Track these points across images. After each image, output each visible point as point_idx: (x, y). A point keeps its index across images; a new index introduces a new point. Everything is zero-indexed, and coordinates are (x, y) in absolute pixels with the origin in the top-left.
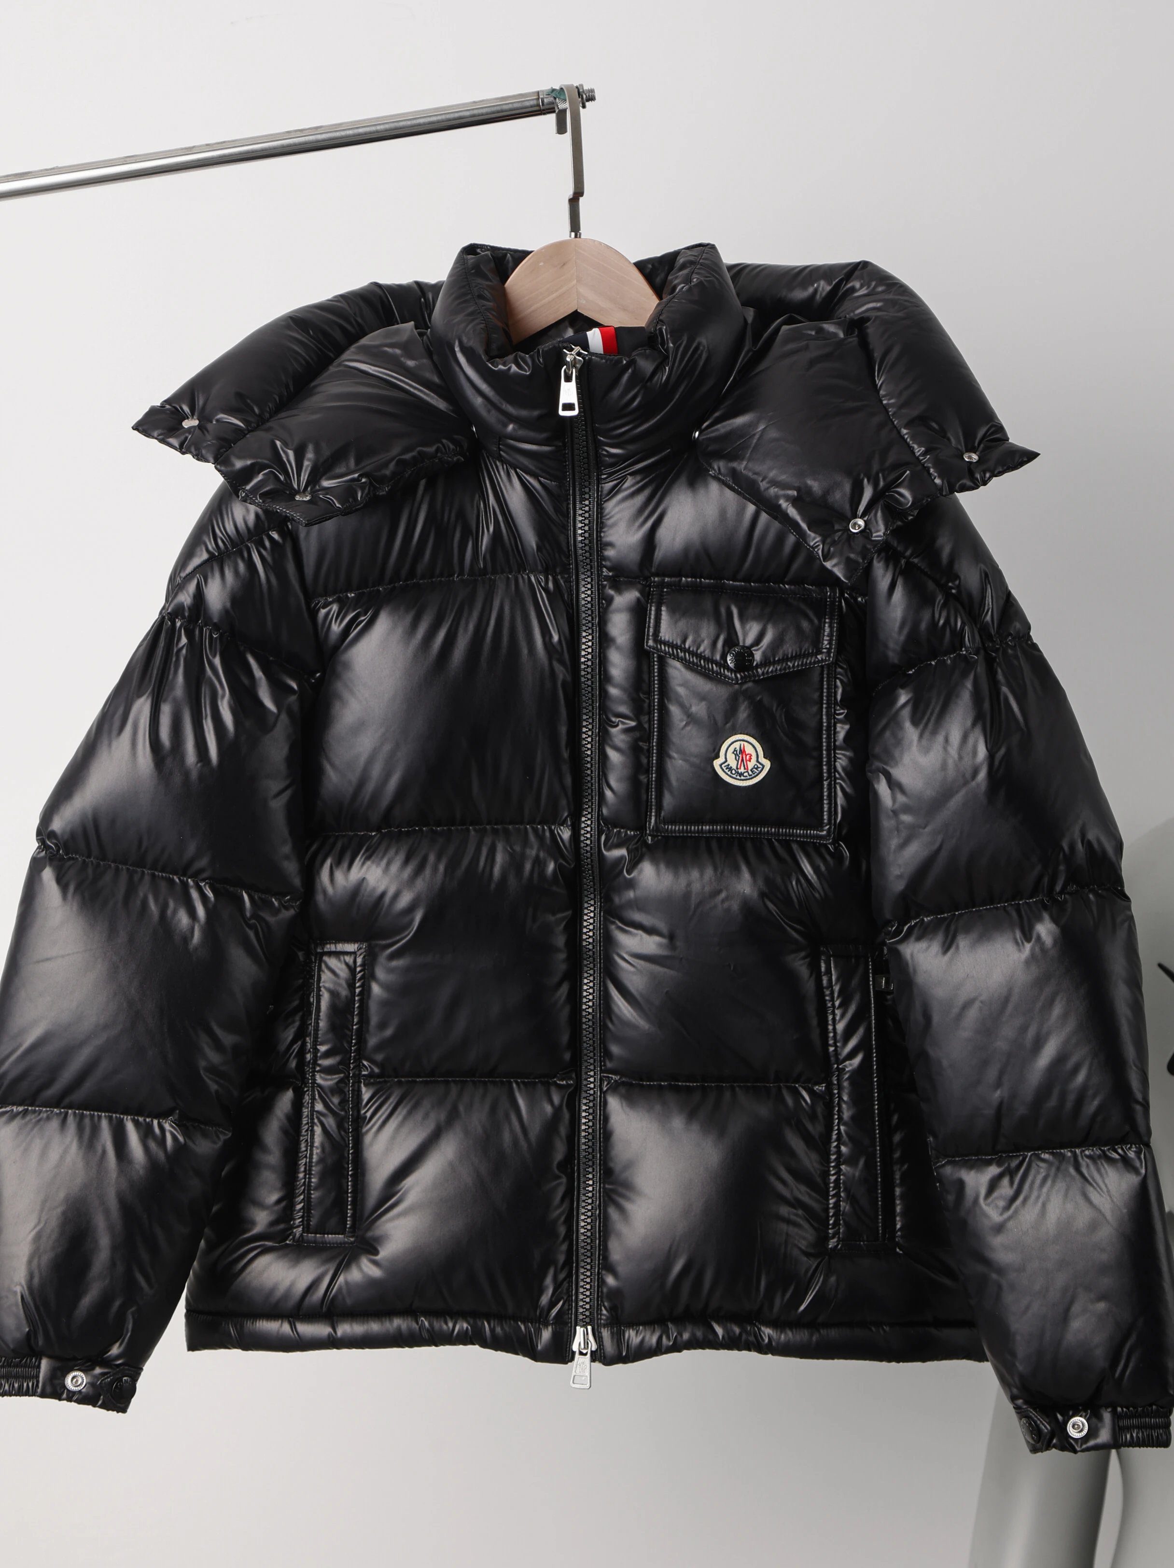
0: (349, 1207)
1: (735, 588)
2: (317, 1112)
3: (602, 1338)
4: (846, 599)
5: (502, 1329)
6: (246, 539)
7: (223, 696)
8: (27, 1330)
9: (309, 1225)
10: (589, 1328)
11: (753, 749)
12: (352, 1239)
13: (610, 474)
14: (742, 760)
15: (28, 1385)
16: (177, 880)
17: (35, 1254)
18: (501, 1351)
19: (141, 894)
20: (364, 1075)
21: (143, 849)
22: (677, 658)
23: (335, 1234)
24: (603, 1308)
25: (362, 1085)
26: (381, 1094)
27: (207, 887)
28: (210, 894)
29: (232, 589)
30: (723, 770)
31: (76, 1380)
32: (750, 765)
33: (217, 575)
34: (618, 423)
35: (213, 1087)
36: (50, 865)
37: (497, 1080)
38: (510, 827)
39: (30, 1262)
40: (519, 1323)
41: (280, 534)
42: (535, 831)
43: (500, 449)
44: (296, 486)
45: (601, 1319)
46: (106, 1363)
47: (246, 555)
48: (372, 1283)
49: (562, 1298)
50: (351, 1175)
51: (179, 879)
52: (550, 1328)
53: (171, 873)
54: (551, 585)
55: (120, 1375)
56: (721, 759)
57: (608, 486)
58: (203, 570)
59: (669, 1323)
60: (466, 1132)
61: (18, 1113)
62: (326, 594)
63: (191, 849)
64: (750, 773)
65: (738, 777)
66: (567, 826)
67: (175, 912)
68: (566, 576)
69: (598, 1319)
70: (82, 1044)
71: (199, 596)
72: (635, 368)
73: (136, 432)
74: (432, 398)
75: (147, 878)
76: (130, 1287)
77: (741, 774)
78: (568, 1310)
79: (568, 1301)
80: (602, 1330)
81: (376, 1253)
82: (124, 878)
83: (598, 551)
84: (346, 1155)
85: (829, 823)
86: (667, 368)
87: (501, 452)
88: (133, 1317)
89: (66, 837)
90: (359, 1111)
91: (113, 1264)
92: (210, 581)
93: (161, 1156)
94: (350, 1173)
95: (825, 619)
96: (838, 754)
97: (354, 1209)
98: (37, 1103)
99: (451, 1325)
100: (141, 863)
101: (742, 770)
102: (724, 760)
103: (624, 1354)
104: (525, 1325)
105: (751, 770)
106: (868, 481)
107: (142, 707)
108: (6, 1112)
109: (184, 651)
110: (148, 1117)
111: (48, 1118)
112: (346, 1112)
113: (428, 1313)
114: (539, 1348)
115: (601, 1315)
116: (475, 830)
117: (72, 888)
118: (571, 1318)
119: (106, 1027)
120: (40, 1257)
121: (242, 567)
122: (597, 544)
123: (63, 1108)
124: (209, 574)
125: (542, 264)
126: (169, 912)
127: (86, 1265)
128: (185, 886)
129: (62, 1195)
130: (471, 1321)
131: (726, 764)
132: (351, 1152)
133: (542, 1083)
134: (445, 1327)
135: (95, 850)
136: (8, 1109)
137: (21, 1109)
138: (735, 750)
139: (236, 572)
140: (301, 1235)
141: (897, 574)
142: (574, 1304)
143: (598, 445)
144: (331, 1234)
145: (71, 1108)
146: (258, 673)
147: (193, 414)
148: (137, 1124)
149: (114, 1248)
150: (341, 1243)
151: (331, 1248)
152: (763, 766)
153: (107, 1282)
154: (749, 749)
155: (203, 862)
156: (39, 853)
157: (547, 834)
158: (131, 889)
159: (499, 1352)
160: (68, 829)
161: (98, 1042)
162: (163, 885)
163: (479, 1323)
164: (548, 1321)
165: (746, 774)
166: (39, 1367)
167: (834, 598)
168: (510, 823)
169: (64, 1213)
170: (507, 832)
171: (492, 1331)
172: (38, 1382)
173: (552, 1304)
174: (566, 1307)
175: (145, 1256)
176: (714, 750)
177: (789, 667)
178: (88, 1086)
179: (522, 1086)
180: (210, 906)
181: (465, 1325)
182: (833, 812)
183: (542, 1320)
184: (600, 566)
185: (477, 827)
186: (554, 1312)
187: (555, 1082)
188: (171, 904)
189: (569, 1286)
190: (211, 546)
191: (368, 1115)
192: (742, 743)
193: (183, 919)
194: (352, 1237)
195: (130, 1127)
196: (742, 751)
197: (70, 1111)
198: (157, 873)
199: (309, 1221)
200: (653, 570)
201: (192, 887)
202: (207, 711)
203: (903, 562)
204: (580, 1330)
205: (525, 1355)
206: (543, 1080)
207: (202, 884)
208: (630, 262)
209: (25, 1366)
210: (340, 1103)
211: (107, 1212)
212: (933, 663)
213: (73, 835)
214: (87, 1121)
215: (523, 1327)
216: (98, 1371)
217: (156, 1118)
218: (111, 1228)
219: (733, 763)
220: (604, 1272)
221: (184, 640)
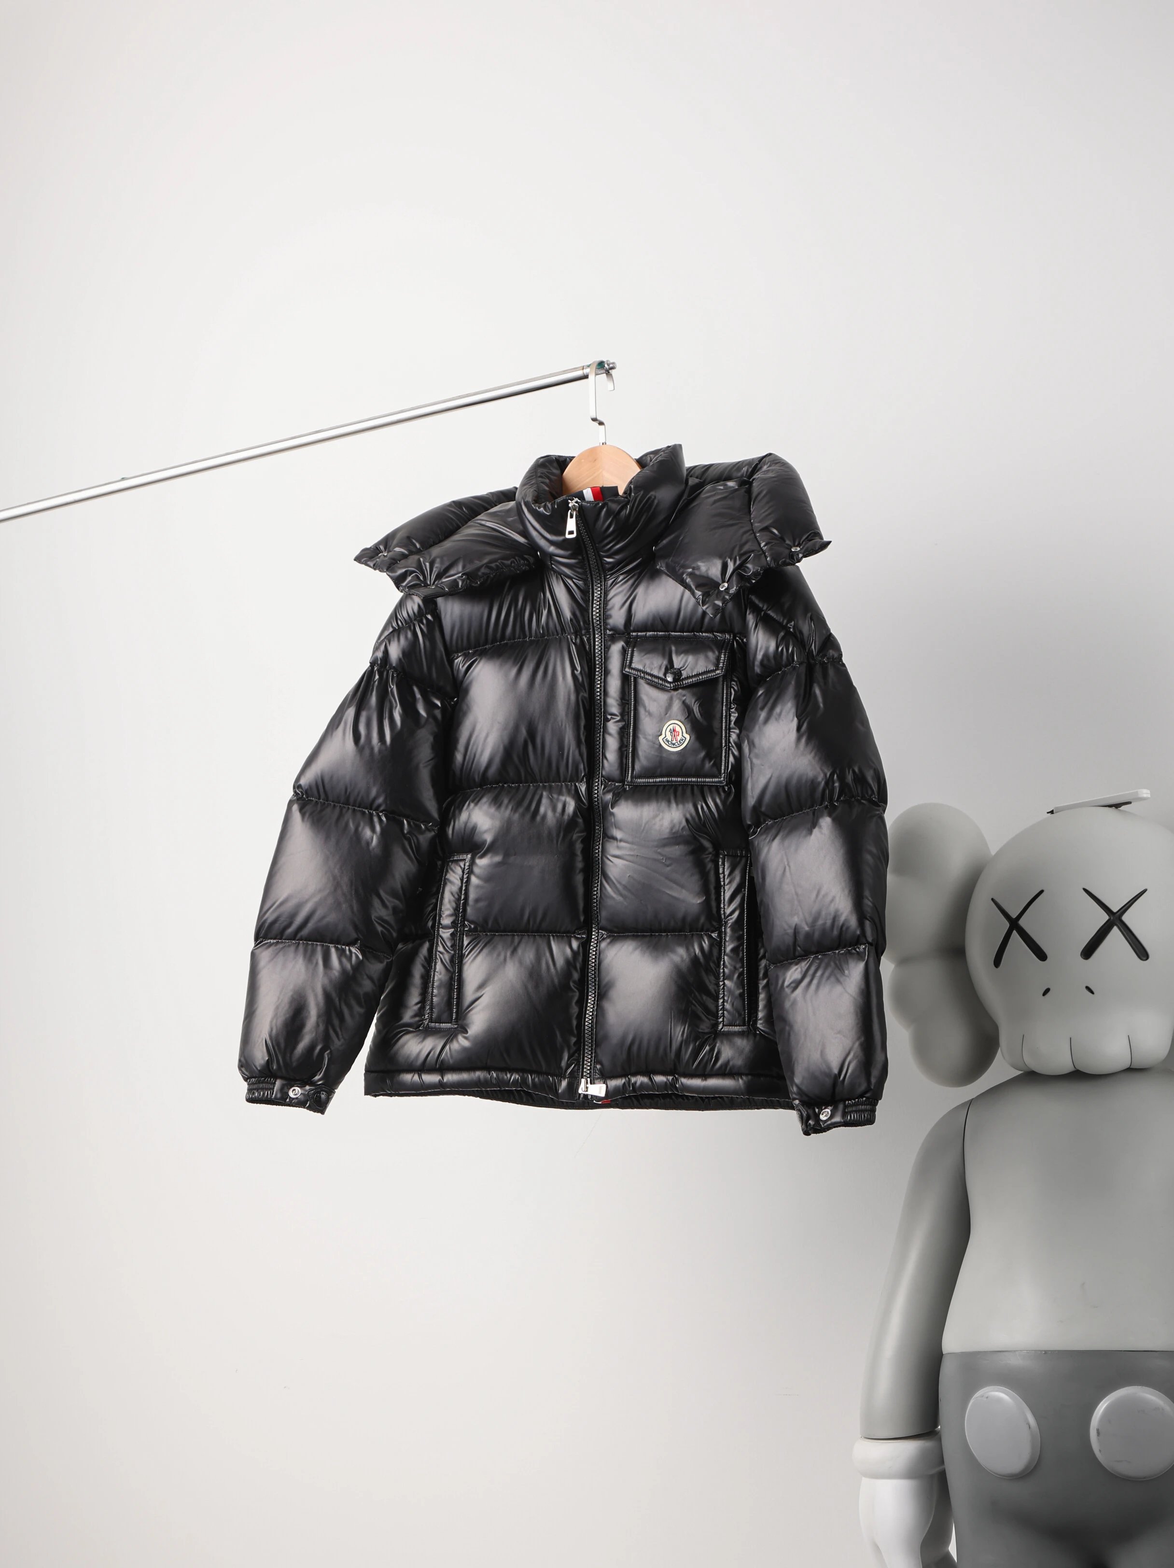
0: (455, 1007)
1: (675, 637)
2: (440, 952)
4: (737, 641)
5: (539, 1078)
6: (413, 620)
7: (396, 707)
8: (267, 1058)
9: (431, 1017)
10: (589, 1079)
11: (680, 728)
12: (456, 1026)
13: (612, 574)
14: (674, 736)
15: (268, 1093)
16: (367, 812)
17: (276, 1016)
19: (346, 819)
20: (466, 931)
21: (348, 793)
22: (642, 678)
23: (446, 1023)
24: (597, 1069)
25: (465, 936)
26: (475, 941)
27: (383, 816)
28: (384, 819)
29: (404, 646)
30: (664, 742)
31: (295, 1092)
32: (679, 738)
33: (396, 639)
34: (606, 542)
35: (379, 929)
36: (297, 803)
37: (542, 934)
38: (553, 784)
39: (271, 1022)
40: (549, 1077)
41: (432, 616)
42: (567, 786)
43: (552, 564)
44: (429, 583)
45: (596, 1075)
46: (312, 1084)
47: (412, 628)
48: (465, 1049)
49: (574, 1062)
50: (456, 989)
51: (368, 811)
52: (566, 1080)
53: (364, 808)
54: (578, 641)
55: (319, 1090)
56: (663, 736)
57: (610, 582)
58: (389, 639)
60: (521, 962)
61: (273, 943)
62: (457, 652)
63: (374, 792)
64: (679, 743)
65: (672, 746)
66: (584, 782)
67: (363, 828)
68: (588, 636)
69: (594, 1076)
70: (307, 901)
71: (386, 652)
72: (607, 507)
73: (355, 562)
74: (517, 536)
75: (350, 811)
76: (327, 1039)
77: (674, 744)
78: (578, 1070)
79: (578, 1064)
81: (467, 1032)
82: (337, 810)
83: (604, 620)
84: (454, 977)
85: (724, 773)
86: (629, 506)
87: (553, 566)
88: (328, 1056)
89: (306, 787)
90: (462, 951)
91: (318, 1025)
92: (392, 643)
93: (348, 966)
94: (456, 987)
95: (722, 650)
96: (731, 732)
97: (457, 1008)
98: (284, 938)
99: (509, 1075)
100: (347, 802)
101: (674, 742)
102: (664, 736)
104: (552, 1078)
105: (680, 742)
106: (731, 560)
107: (351, 712)
108: (267, 943)
109: (377, 683)
110: (344, 945)
111: (289, 946)
112: (454, 952)
113: (496, 1069)
114: (560, 1091)
115: (596, 1073)
116: (533, 786)
117: (307, 815)
118: (579, 1075)
119: (320, 891)
120: (277, 1020)
121: (410, 635)
122: (605, 616)
123: (297, 940)
124: (392, 640)
125: (583, 461)
126: (360, 829)
127: (302, 1026)
128: (371, 815)
129: (291, 987)
130: (521, 1074)
131: (666, 738)
132: (456, 975)
133: (567, 936)
134: (505, 1077)
135: (323, 795)
136: (269, 941)
137: (275, 941)
138: (671, 730)
139: (406, 637)
140: (428, 1024)
141: (758, 621)
142: (581, 1067)
143: (601, 558)
144: (444, 1023)
145: (301, 940)
146: (418, 696)
147: (385, 551)
148: (337, 949)
149: (319, 1016)
150: (449, 1029)
151: (444, 1031)
152: (686, 738)
153: (314, 1035)
154: (678, 729)
155: (380, 800)
156: (293, 798)
157: (573, 788)
158: (341, 815)
160: (308, 782)
161: (316, 899)
162: (359, 815)
163: (526, 1076)
164: (566, 1076)
165: (676, 744)
166: (275, 1083)
167: (730, 640)
168: (553, 782)
169: (292, 996)
170: (551, 787)
171: (533, 1080)
172: (273, 1091)
173: (568, 1066)
174: (576, 1067)
175: (336, 1022)
176: (659, 731)
177: (700, 679)
178: (310, 925)
179: (555, 937)
180: (383, 825)
181: (517, 1077)
182: (727, 767)
183: (562, 1076)
184: (605, 629)
185: (535, 785)
186: (569, 1071)
187: (575, 936)
188: (362, 824)
189: (578, 1056)
190: (395, 625)
191: (467, 953)
192: (674, 725)
193: (368, 833)
194: (456, 1025)
195: (333, 950)
196: (674, 730)
197: (301, 942)
198: (356, 808)
199: (432, 1015)
200: (632, 628)
201: (375, 816)
202: (386, 715)
203: (763, 613)
204: (583, 1080)
206: (568, 935)
207: (381, 814)
208: (632, 458)
209: (267, 1083)
210: (452, 946)
211: (316, 996)
212: (780, 673)
213: (310, 787)
214: (310, 947)
216: (308, 1088)
217: (347, 946)
218: (317, 1005)
219: (669, 738)
221: (377, 677)
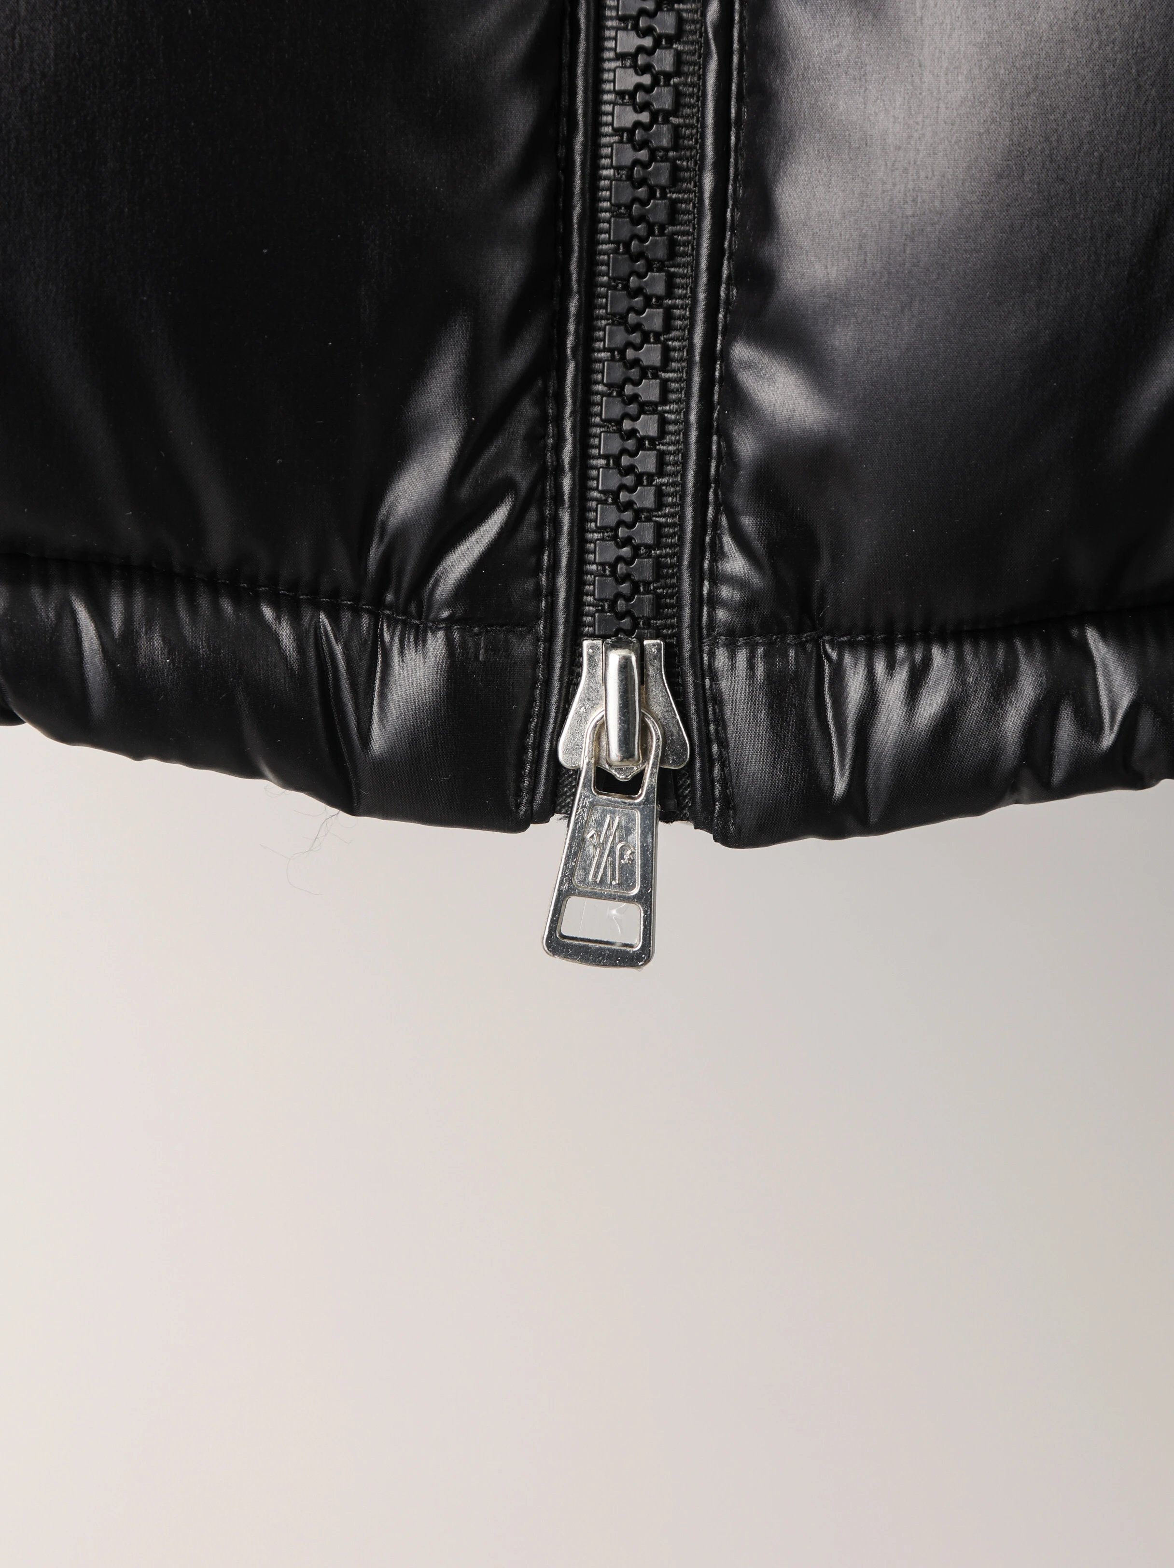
3: (718, 700)
5: (172, 640)
10: (651, 645)
18: (165, 756)
24: (728, 542)
40: (268, 613)
45: (714, 602)
49: (507, 486)
52: (436, 644)
59: (1092, 636)
69: (698, 601)
78: (538, 548)
79: (538, 502)
80: (722, 658)
103: (840, 786)
104: (296, 623)
114: (373, 742)
115: (716, 578)
118: (553, 592)
142: (566, 518)
159: (152, 765)
164: (426, 609)
171: (117, 649)
174: (527, 534)
183: (392, 601)
186: (461, 560)
189: (543, 420)
204: (598, 661)
205: (290, 781)
215: (285, 633)
220: (741, 351)
